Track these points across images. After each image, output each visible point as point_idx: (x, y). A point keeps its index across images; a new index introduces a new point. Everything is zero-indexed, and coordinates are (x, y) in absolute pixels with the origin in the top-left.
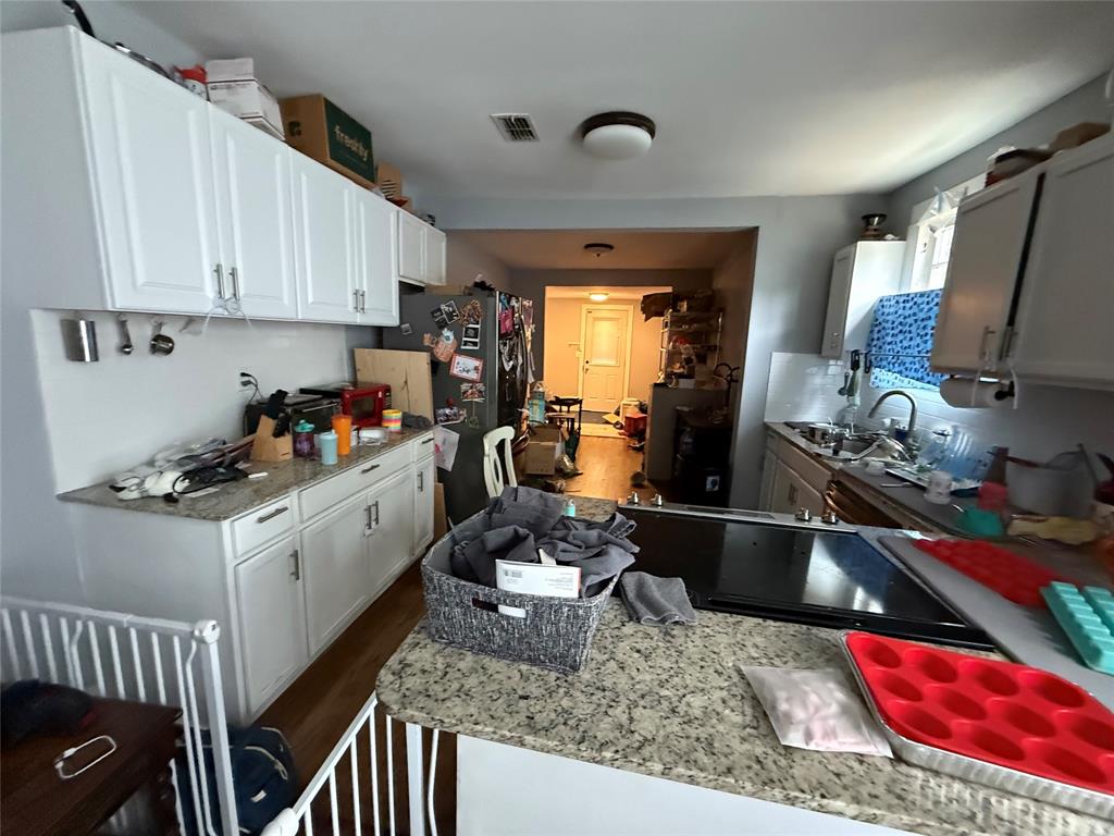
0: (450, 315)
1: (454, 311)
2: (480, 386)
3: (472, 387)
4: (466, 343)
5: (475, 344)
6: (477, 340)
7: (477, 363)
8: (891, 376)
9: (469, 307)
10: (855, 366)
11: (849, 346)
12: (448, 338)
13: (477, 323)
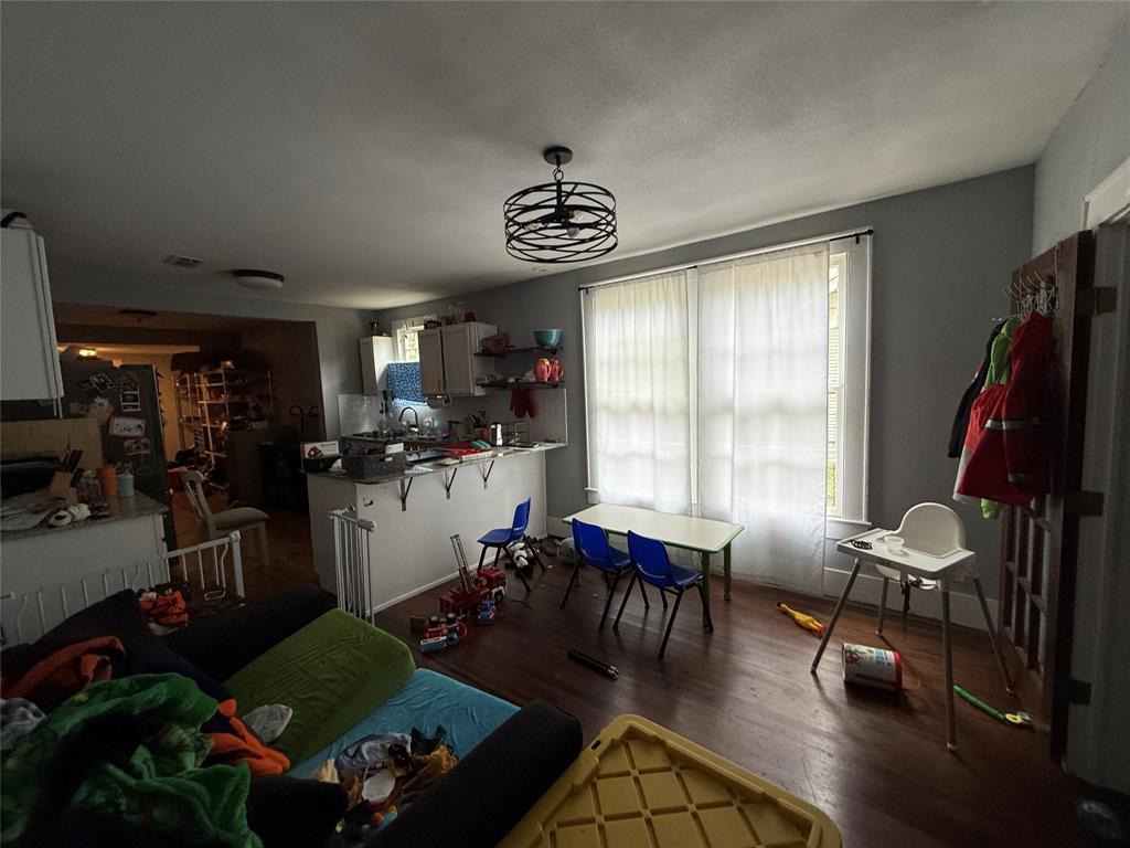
0: (103, 385)
1: (106, 381)
2: (145, 440)
3: (136, 443)
4: (125, 407)
5: (136, 407)
6: (139, 404)
7: (140, 422)
8: (402, 401)
9: (123, 378)
10: (386, 398)
11: (381, 388)
12: (101, 405)
13: (135, 390)
